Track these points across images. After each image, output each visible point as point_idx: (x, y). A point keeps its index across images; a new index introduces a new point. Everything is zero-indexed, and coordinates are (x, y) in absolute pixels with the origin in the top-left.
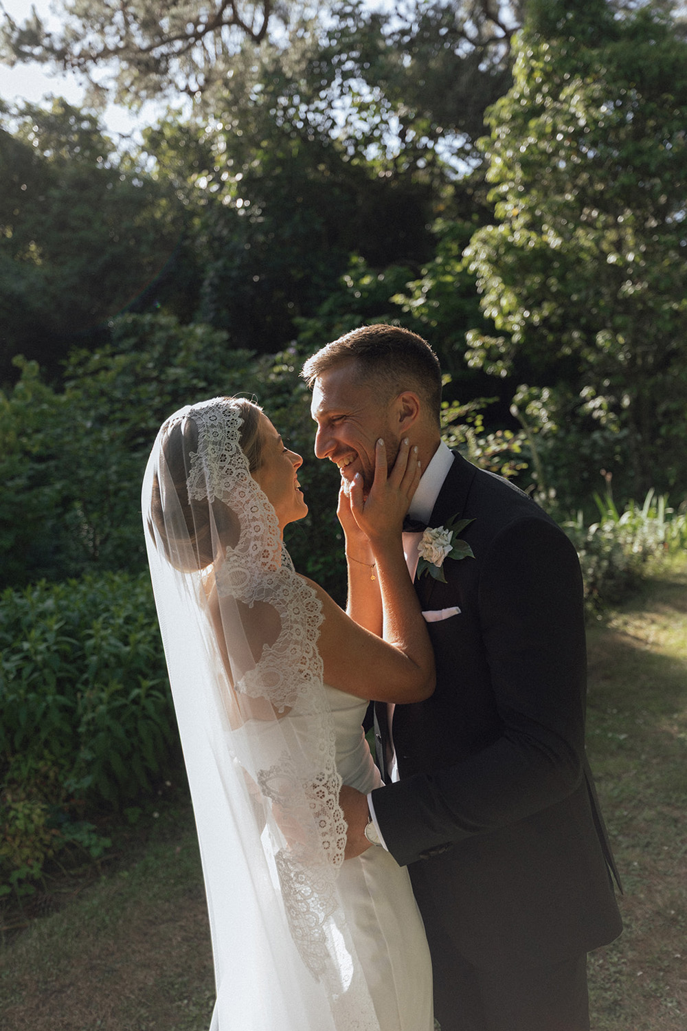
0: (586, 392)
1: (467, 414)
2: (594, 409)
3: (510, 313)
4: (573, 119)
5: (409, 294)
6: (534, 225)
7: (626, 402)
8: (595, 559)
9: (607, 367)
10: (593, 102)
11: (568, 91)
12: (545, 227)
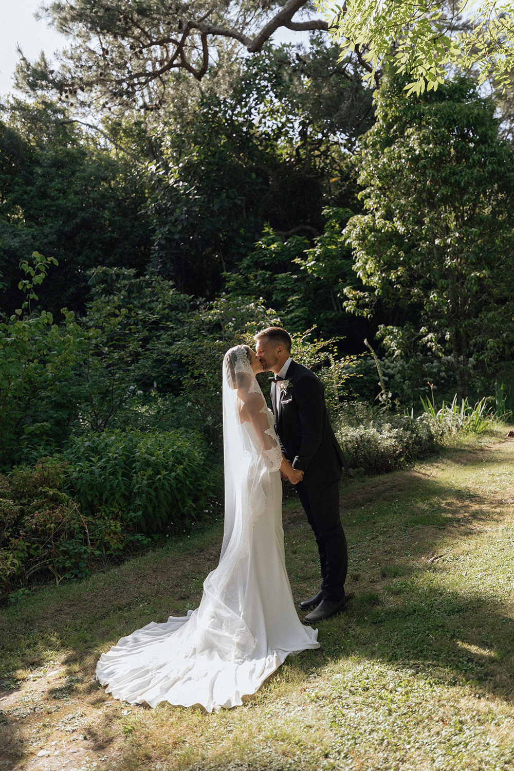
0: (423, 329)
1: (328, 346)
2: (428, 341)
3: (372, 274)
4: (412, 149)
5: (304, 257)
6: (388, 216)
7: (448, 336)
8: (409, 432)
9: (436, 313)
10: (424, 141)
11: (410, 131)
12: (395, 219)
